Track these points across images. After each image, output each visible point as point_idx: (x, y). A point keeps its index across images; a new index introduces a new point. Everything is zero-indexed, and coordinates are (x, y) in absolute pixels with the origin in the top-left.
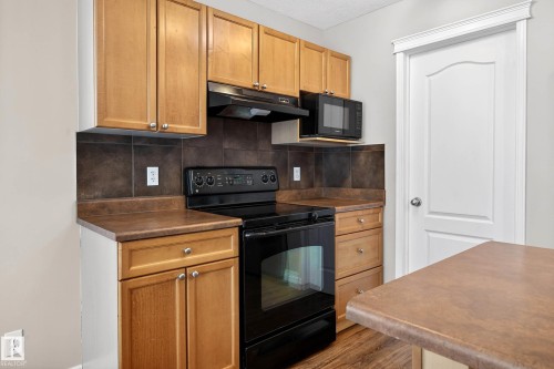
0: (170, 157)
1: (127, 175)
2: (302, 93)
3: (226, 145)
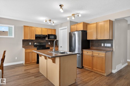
0: (32, 42)
1: (27, 43)
2: (48, 34)
3: (39, 40)
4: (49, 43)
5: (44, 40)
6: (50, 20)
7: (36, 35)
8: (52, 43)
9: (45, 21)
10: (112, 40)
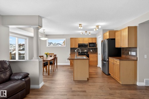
1: (74, 51)
2: (89, 43)
4: (91, 51)
5: (87, 48)
6: (86, 32)
7: (79, 44)
8: (94, 50)
9: (81, 34)
10: (136, 48)
